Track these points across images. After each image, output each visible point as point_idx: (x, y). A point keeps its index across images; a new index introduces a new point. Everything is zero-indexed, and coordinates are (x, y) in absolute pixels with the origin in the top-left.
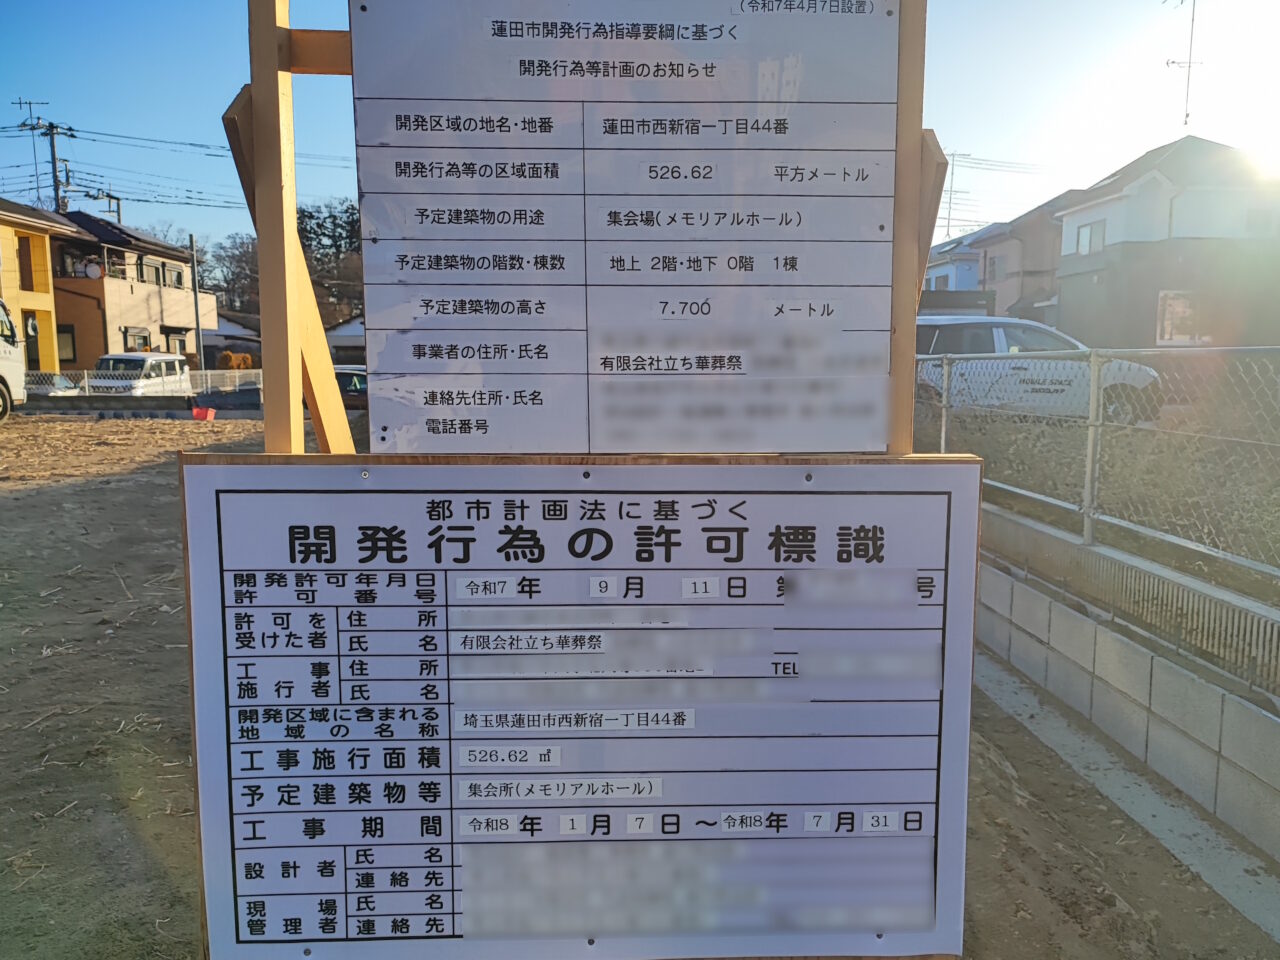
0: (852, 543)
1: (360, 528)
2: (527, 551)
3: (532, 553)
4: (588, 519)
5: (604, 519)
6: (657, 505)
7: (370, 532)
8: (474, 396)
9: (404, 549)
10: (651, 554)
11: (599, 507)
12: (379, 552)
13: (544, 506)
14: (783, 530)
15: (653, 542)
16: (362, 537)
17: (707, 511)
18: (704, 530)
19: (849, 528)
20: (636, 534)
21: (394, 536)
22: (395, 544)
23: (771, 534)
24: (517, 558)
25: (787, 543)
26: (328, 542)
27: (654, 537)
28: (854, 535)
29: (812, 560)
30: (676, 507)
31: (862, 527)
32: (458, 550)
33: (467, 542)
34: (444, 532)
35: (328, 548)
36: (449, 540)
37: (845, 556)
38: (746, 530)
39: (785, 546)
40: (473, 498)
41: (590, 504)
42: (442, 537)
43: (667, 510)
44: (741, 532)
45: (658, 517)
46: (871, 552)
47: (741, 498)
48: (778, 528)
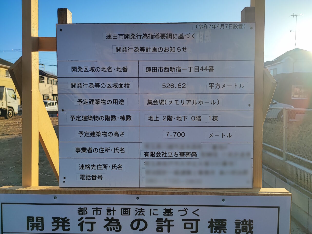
0: (241, 226)
1: (53, 218)
2: (115, 227)
3: (117, 228)
4: (138, 215)
5: (144, 215)
6: (165, 210)
7: (56, 219)
8: (97, 166)
9: (69, 226)
10: (162, 229)
11: (142, 211)
12: (60, 227)
13: (122, 210)
14: (214, 221)
15: (163, 225)
16: (54, 221)
17: (184, 213)
18: (183, 220)
19: (240, 220)
20: (156, 221)
21: (65, 221)
22: (66, 224)
23: (209, 222)
24: (111, 230)
25: (215, 226)
26: (41, 223)
27: (163, 223)
28: (242, 223)
29: (225, 232)
30: (172, 211)
31: (245, 220)
32: (89, 226)
33: (92, 223)
34: (84, 219)
35: (41, 225)
36: (86, 223)
37: (238, 231)
38: (199, 220)
39: (214, 227)
40: (95, 207)
41: (139, 209)
42: (83, 221)
43: (168, 212)
44: (197, 221)
45: (165, 215)
46: (248, 230)
47: (197, 208)
48: (212, 220)
